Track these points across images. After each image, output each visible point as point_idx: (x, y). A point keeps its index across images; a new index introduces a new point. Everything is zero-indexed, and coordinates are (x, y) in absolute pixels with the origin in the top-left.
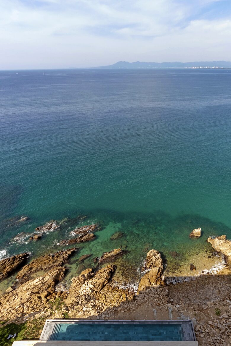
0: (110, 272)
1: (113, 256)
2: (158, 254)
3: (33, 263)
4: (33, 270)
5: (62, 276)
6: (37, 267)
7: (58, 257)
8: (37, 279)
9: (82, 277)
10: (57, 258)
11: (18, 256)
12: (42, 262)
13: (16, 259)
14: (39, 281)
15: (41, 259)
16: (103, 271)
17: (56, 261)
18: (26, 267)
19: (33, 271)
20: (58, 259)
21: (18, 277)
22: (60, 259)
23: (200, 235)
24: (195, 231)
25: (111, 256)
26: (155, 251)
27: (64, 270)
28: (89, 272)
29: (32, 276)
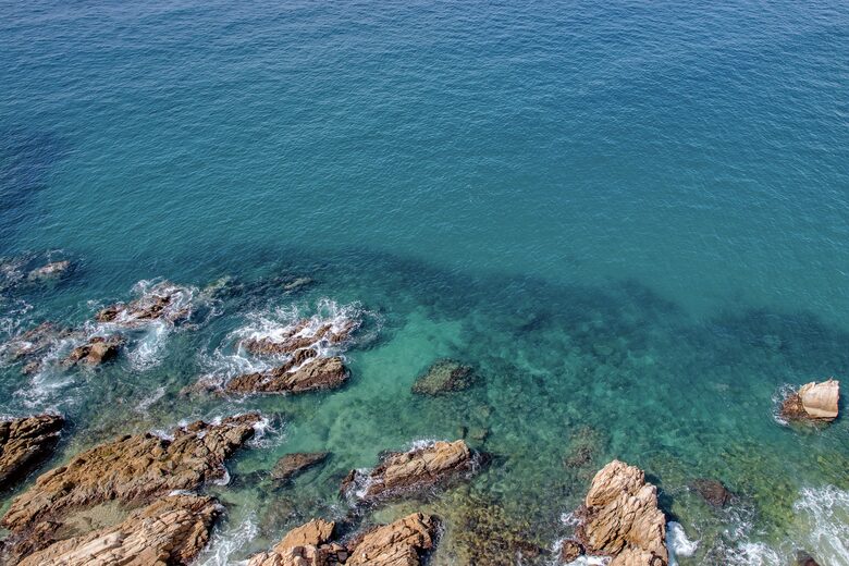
0: (415, 546)
1: (427, 472)
2: (643, 484)
3: (81, 462)
4: (79, 494)
5: (200, 539)
6: (96, 484)
7: (187, 451)
8: (95, 542)
9: (297, 558)
10: (182, 452)
11: (20, 424)
12: (118, 463)
13: (14, 438)
14: (104, 551)
15: (114, 449)
16: (386, 539)
17: (175, 467)
18: (51, 478)
19: (75, 499)
20: (187, 460)
21: (13, 517)
22: (195, 460)
23: (835, 414)
24: (811, 391)
25: (419, 472)
26: (629, 469)
27: (207, 510)
28: (319, 537)
29: (68, 521)
